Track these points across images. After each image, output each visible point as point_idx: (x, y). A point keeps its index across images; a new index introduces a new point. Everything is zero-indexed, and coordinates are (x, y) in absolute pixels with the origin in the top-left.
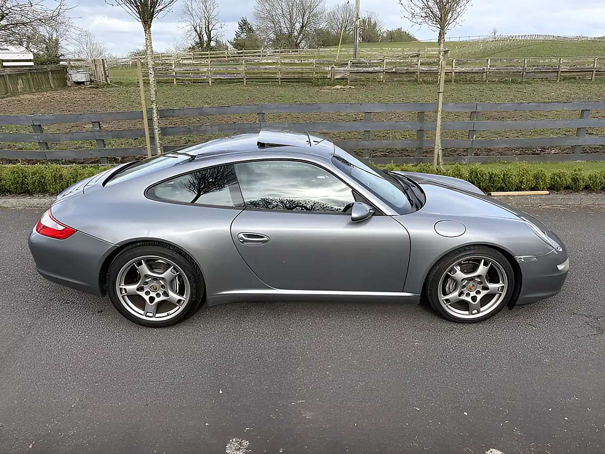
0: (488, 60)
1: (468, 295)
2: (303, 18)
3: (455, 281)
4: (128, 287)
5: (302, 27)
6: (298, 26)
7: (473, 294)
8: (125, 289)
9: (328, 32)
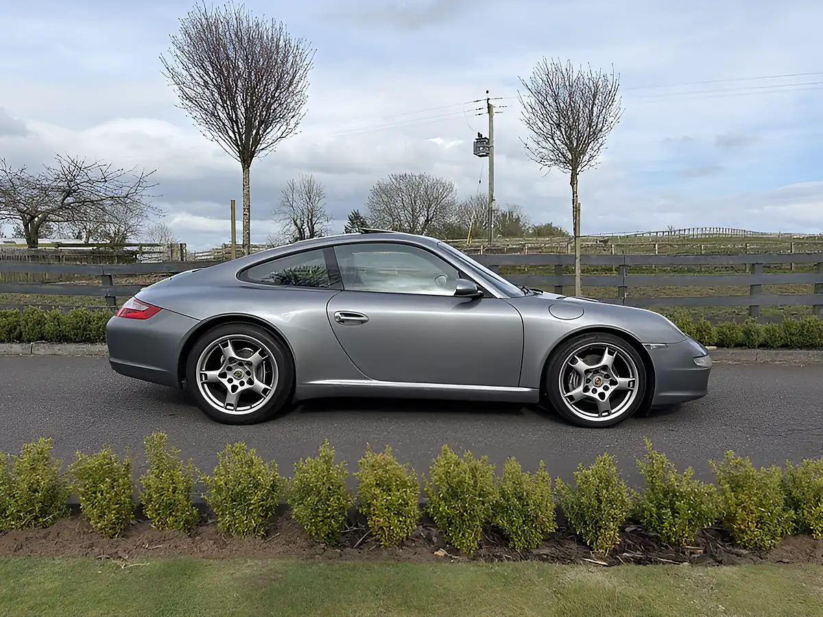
0: (655, 245)
1: (594, 391)
2: (428, 211)
3: (578, 373)
4: (209, 373)
5: (427, 221)
6: (422, 220)
7: (600, 390)
8: (206, 375)
9: (460, 228)
